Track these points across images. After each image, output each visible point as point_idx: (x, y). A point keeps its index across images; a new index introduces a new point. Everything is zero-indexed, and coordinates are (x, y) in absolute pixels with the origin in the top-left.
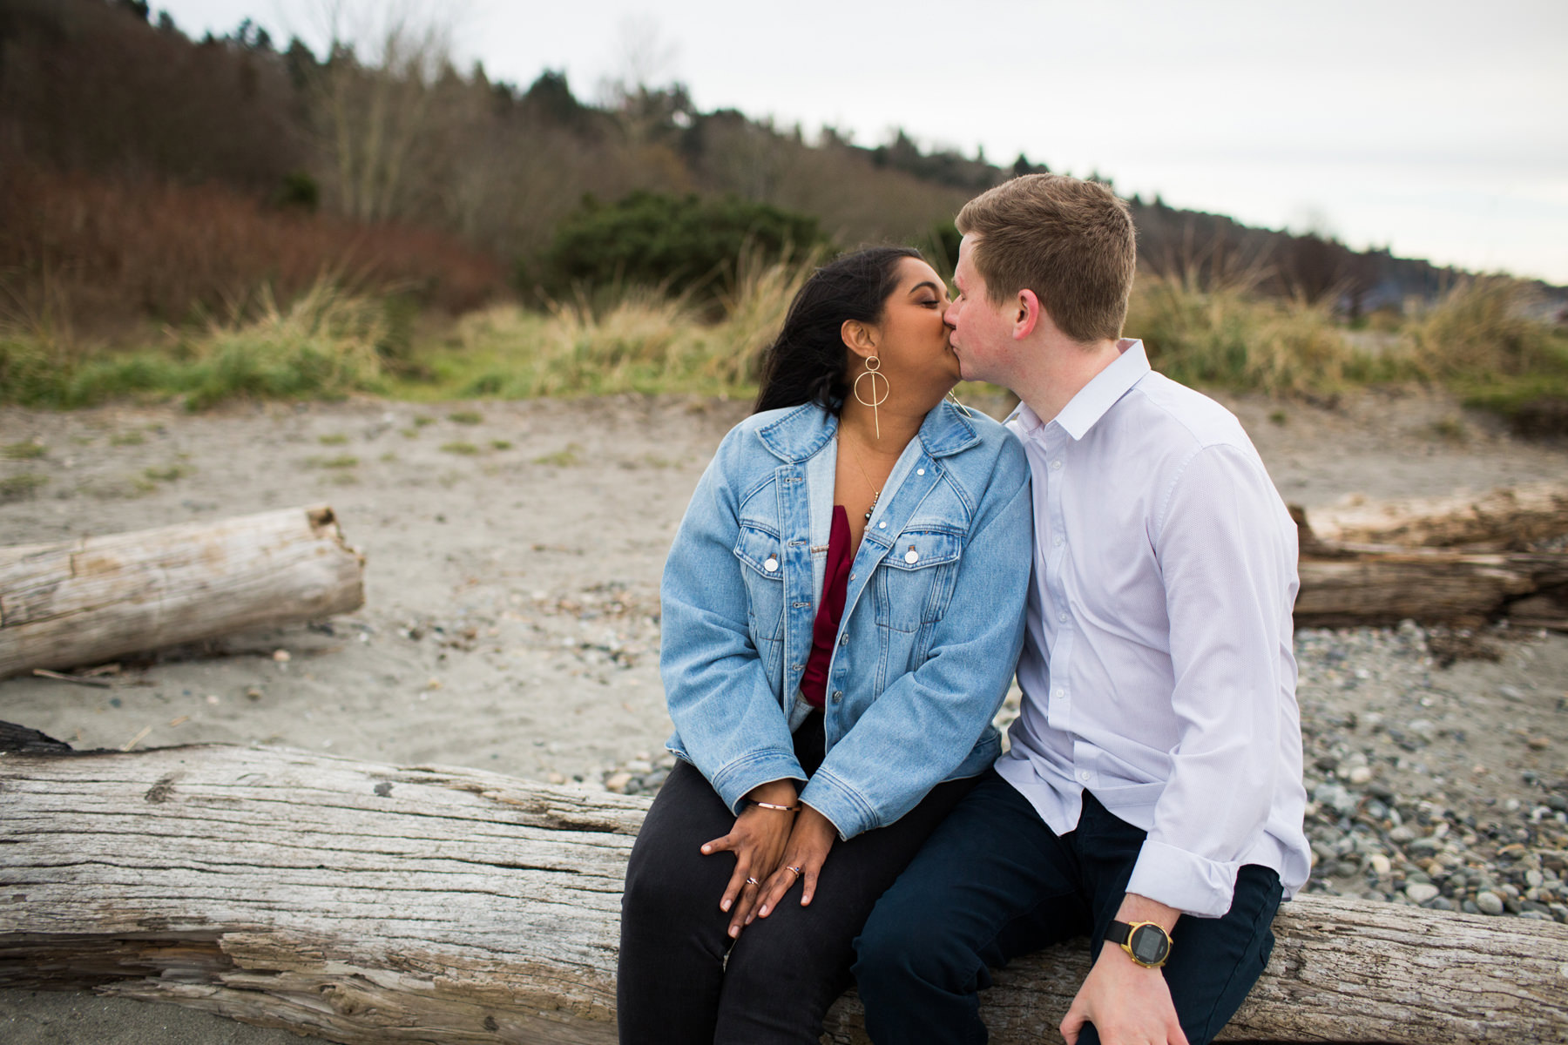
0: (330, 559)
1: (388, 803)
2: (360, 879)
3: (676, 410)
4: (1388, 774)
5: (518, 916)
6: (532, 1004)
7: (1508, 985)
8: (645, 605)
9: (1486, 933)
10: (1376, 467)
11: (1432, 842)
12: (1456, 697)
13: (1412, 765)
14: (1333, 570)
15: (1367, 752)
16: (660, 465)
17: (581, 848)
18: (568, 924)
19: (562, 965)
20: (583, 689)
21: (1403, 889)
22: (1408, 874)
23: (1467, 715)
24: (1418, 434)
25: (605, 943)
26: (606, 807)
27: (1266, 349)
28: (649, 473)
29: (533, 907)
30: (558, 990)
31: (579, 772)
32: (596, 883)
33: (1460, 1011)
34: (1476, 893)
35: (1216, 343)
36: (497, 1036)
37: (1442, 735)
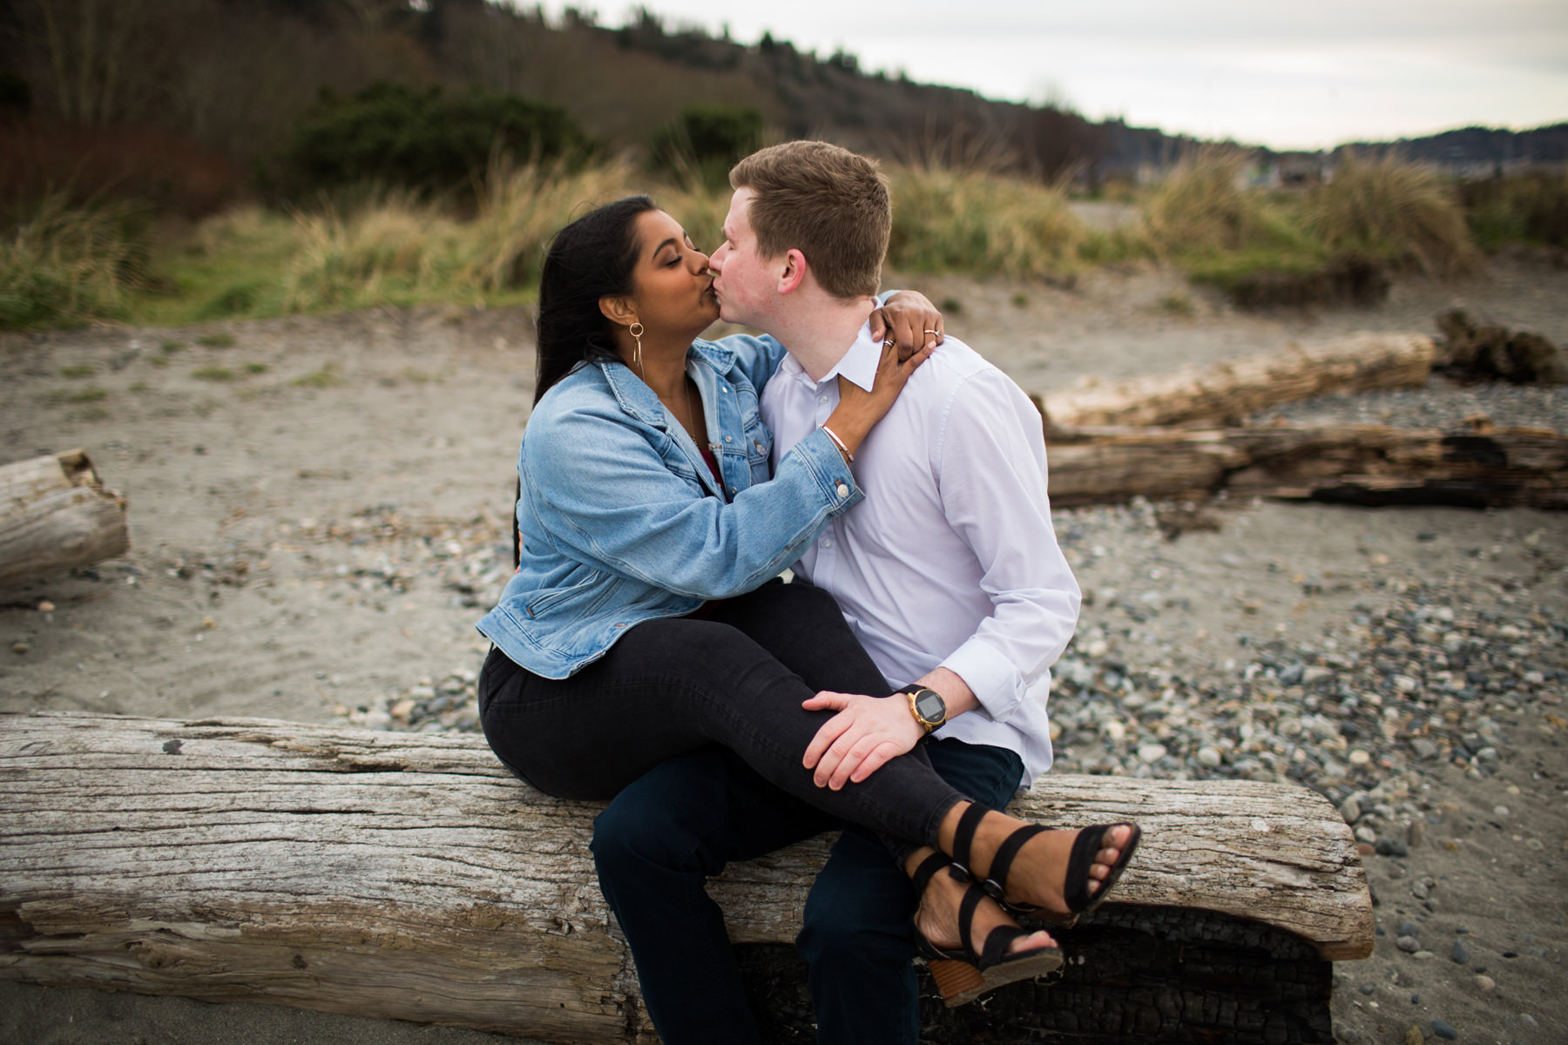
0: (89, 505)
1: (180, 761)
2: (157, 837)
3: (432, 323)
4: (1122, 646)
5: (318, 859)
6: (338, 940)
7: (1209, 842)
8: (415, 526)
9: (1192, 798)
10: (1112, 346)
11: (1160, 706)
12: (1182, 568)
13: (1143, 636)
14: (1070, 454)
15: (1103, 626)
16: (420, 380)
17: (373, 789)
18: (367, 862)
19: (364, 901)
20: (360, 618)
21: (1135, 751)
22: (1140, 737)
23: (1191, 585)
24: (1149, 311)
25: (404, 877)
26: (395, 747)
27: (1007, 235)
28: (409, 389)
29: (331, 849)
30: (362, 925)
31: (363, 702)
32: (391, 821)
33: (1170, 869)
34: (1197, 750)
35: (959, 230)
36: (306, 973)
37: (1170, 604)
